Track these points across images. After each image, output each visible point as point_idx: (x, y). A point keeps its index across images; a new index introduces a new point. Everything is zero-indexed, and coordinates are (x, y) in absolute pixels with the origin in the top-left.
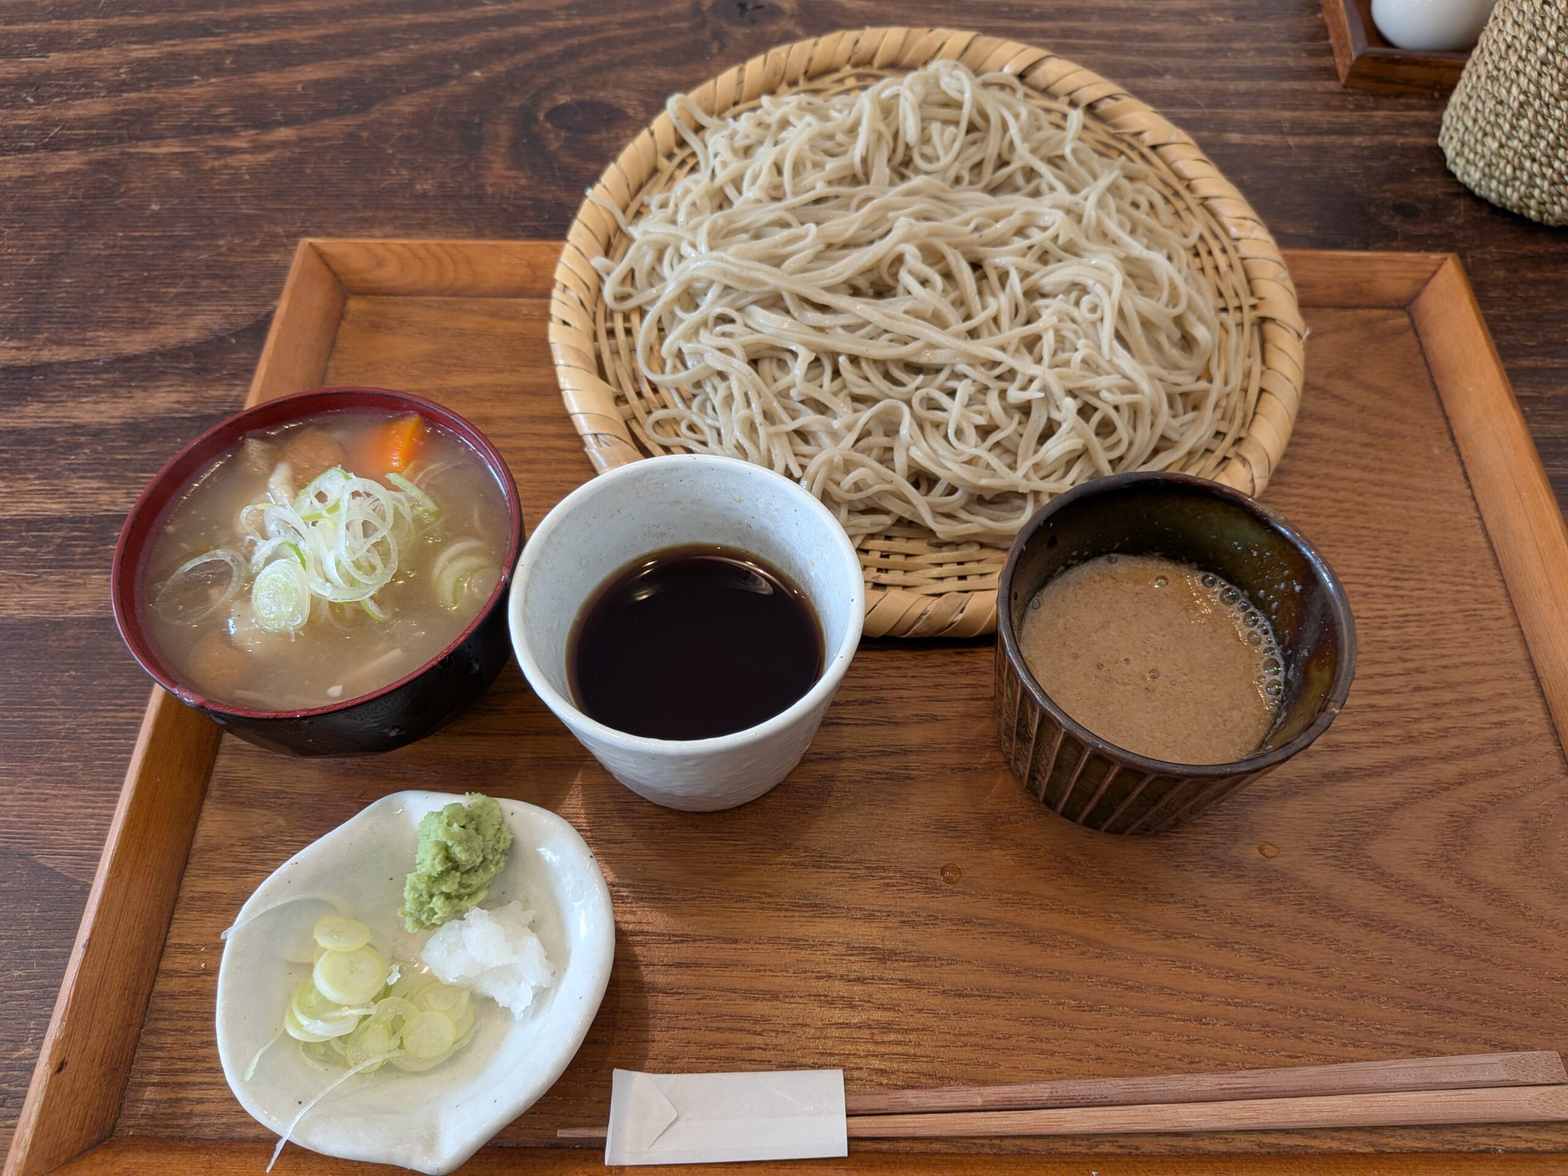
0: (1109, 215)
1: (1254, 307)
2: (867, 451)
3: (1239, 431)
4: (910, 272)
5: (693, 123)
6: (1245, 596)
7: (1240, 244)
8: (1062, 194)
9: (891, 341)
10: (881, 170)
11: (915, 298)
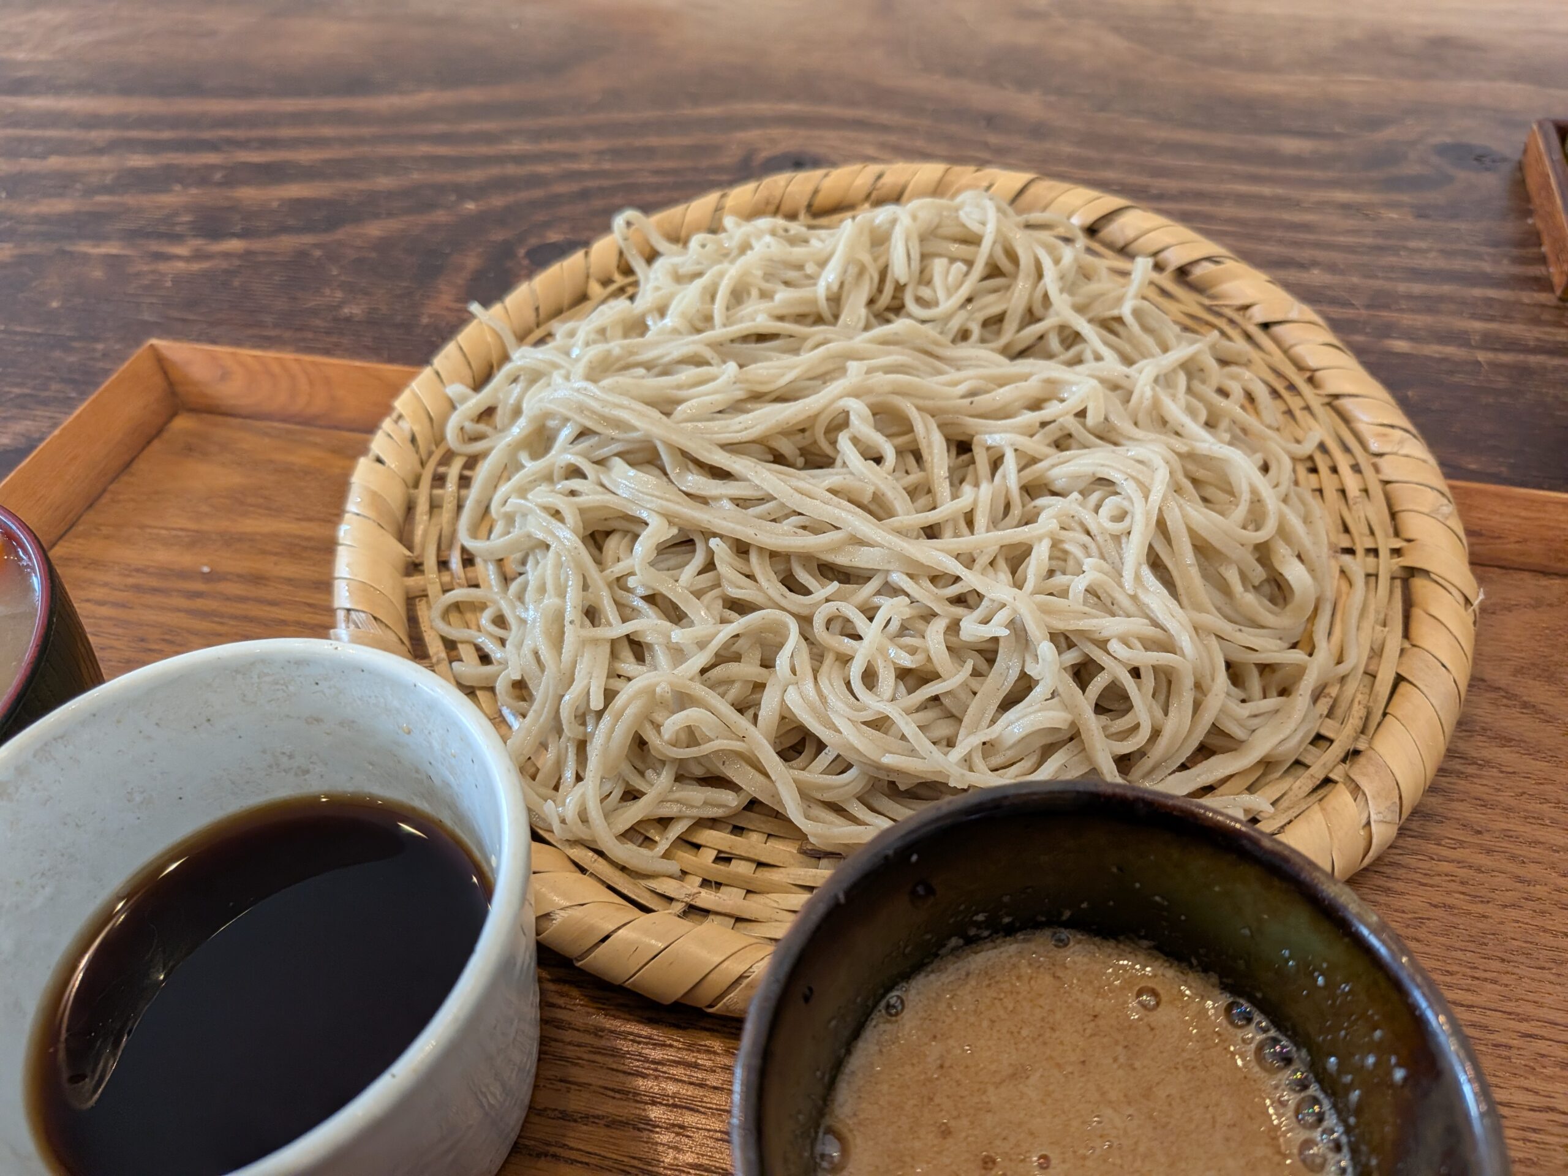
0: (1174, 397)
1: (1397, 552)
2: (720, 686)
3: (1356, 739)
4: (855, 441)
5: (648, 249)
6: (1302, 1061)
7: (1382, 462)
8: (1112, 365)
9: (804, 528)
10: (855, 309)
11: (852, 474)
